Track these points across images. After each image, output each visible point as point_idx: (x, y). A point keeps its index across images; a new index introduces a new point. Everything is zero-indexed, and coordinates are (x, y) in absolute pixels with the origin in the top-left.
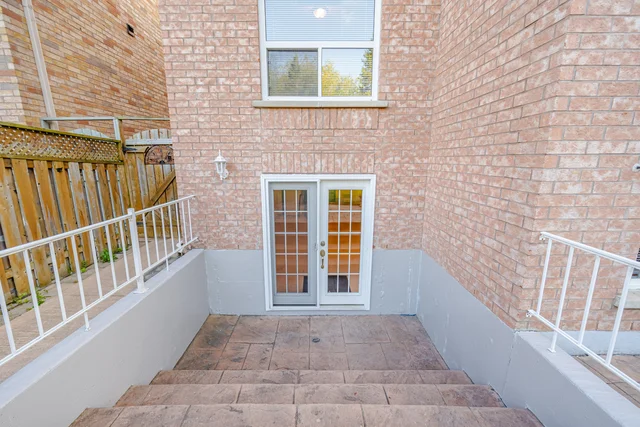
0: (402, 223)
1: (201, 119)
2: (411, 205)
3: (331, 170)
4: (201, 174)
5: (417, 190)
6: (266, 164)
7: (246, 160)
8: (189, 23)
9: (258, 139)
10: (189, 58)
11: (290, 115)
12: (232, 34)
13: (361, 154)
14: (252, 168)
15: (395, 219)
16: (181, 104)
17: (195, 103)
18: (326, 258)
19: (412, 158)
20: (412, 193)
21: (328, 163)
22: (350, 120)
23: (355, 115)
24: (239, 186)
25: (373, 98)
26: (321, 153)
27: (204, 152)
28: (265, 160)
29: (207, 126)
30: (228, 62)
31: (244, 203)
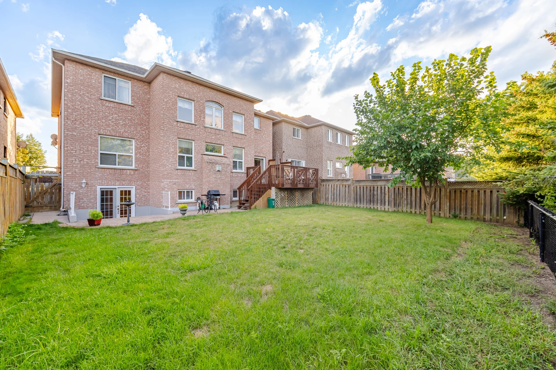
0: (143, 199)
1: (76, 170)
2: (146, 194)
3: (121, 184)
4: (75, 186)
5: (147, 190)
6: (99, 183)
7: (92, 182)
8: (75, 145)
9: (97, 176)
10: (74, 154)
11: (108, 170)
12: (90, 149)
13: (130, 181)
14: (94, 184)
15: (141, 198)
16: (69, 165)
17: (75, 165)
18: (119, 210)
19: (145, 182)
20: (146, 191)
21: (120, 183)
22: (127, 172)
23: (128, 171)
24: (89, 189)
25: (133, 167)
26: (118, 180)
27: (76, 179)
28: (99, 181)
29: (79, 172)
30: (88, 156)
31: (91, 194)
